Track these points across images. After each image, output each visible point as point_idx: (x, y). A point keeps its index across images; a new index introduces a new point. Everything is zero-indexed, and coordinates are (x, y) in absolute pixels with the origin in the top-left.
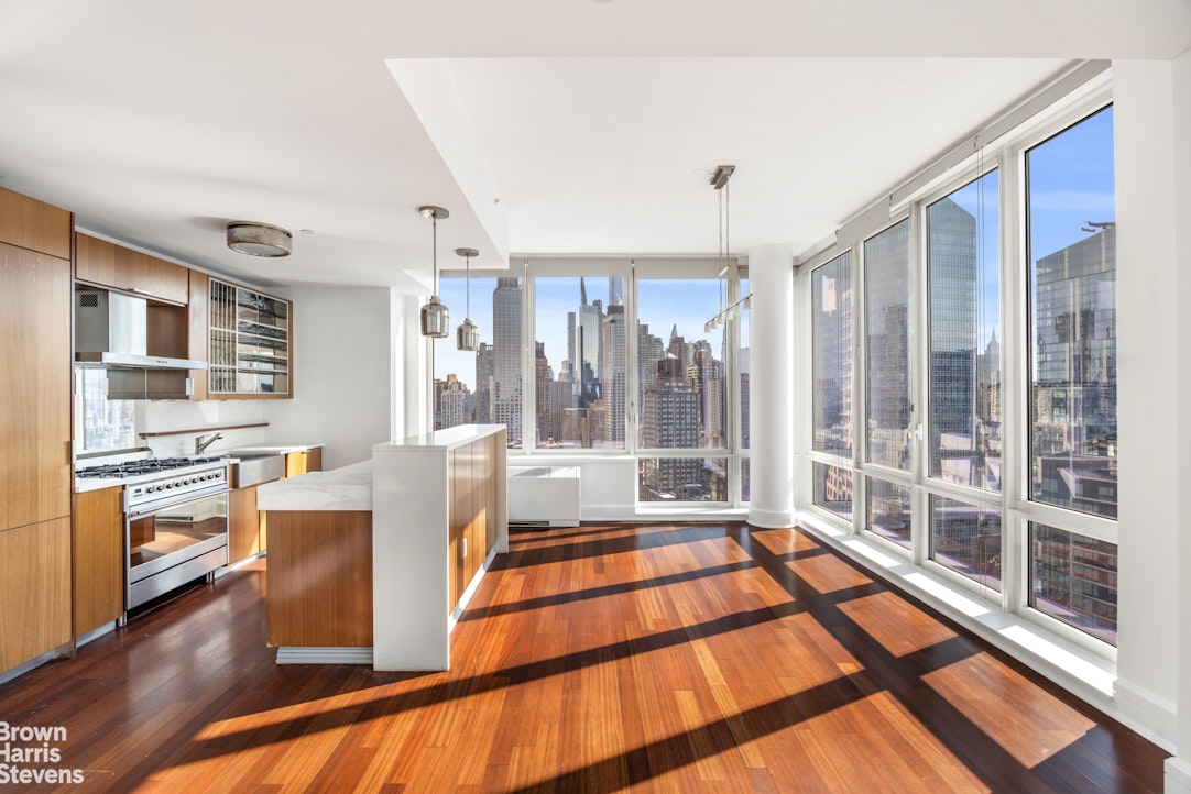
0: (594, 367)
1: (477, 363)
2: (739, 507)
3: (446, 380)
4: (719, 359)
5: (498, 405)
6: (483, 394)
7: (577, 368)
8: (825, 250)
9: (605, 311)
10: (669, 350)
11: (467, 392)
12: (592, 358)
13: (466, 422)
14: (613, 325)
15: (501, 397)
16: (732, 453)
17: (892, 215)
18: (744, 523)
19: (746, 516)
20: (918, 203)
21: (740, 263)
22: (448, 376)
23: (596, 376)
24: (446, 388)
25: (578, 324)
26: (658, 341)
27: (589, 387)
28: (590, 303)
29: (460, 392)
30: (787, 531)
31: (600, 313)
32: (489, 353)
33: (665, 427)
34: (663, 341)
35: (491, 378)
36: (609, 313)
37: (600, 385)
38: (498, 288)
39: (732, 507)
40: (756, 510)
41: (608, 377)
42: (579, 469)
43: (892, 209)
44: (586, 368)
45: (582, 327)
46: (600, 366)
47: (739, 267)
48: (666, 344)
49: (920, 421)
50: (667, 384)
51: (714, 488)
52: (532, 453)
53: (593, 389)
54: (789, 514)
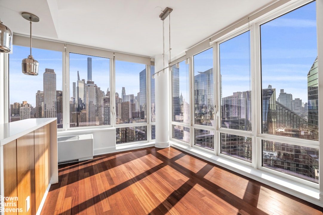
0: (82, 99)
1: (36, 97)
2: (151, 142)
3: (22, 103)
4: (121, 98)
5: (46, 112)
6: (39, 109)
7: (76, 100)
8: (178, 59)
9: (86, 83)
10: (107, 95)
11: (32, 107)
12: (82, 96)
13: (31, 117)
14: (89, 87)
15: (47, 109)
16: (148, 124)
17: (210, 45)
18: (154, 147)
19: (154, 144)
20: (217, 43)
21: (152, 60)
22: (23, 102)
23: (83, 102)
24: (22, 106)
25: (76, 86)
26: (103, 92)
27: (81, 105)
28: (81, 80)
29: (29, 108)
30: (167, 149)
31: (84, 83)
32: (41, 94)
33: (106, 117)
34: (105, 92)
35: (43, 103)
36: (87, 83)
37: (84, 105)
38: (46, 72)
39: (149, 142)
40: (158, 142)
41: (87, 103)
42: (92, 134)
43: (210, 43)
44: (79, 100)
45: (78, 87)
46: (85, 99)
47: (151, 62)
48: (106, 93)
49: (217, 111)
50: (106, 104)
51: (120, 133)
52: (68, 130)
53: (82, 106)
54: (169, 143)
